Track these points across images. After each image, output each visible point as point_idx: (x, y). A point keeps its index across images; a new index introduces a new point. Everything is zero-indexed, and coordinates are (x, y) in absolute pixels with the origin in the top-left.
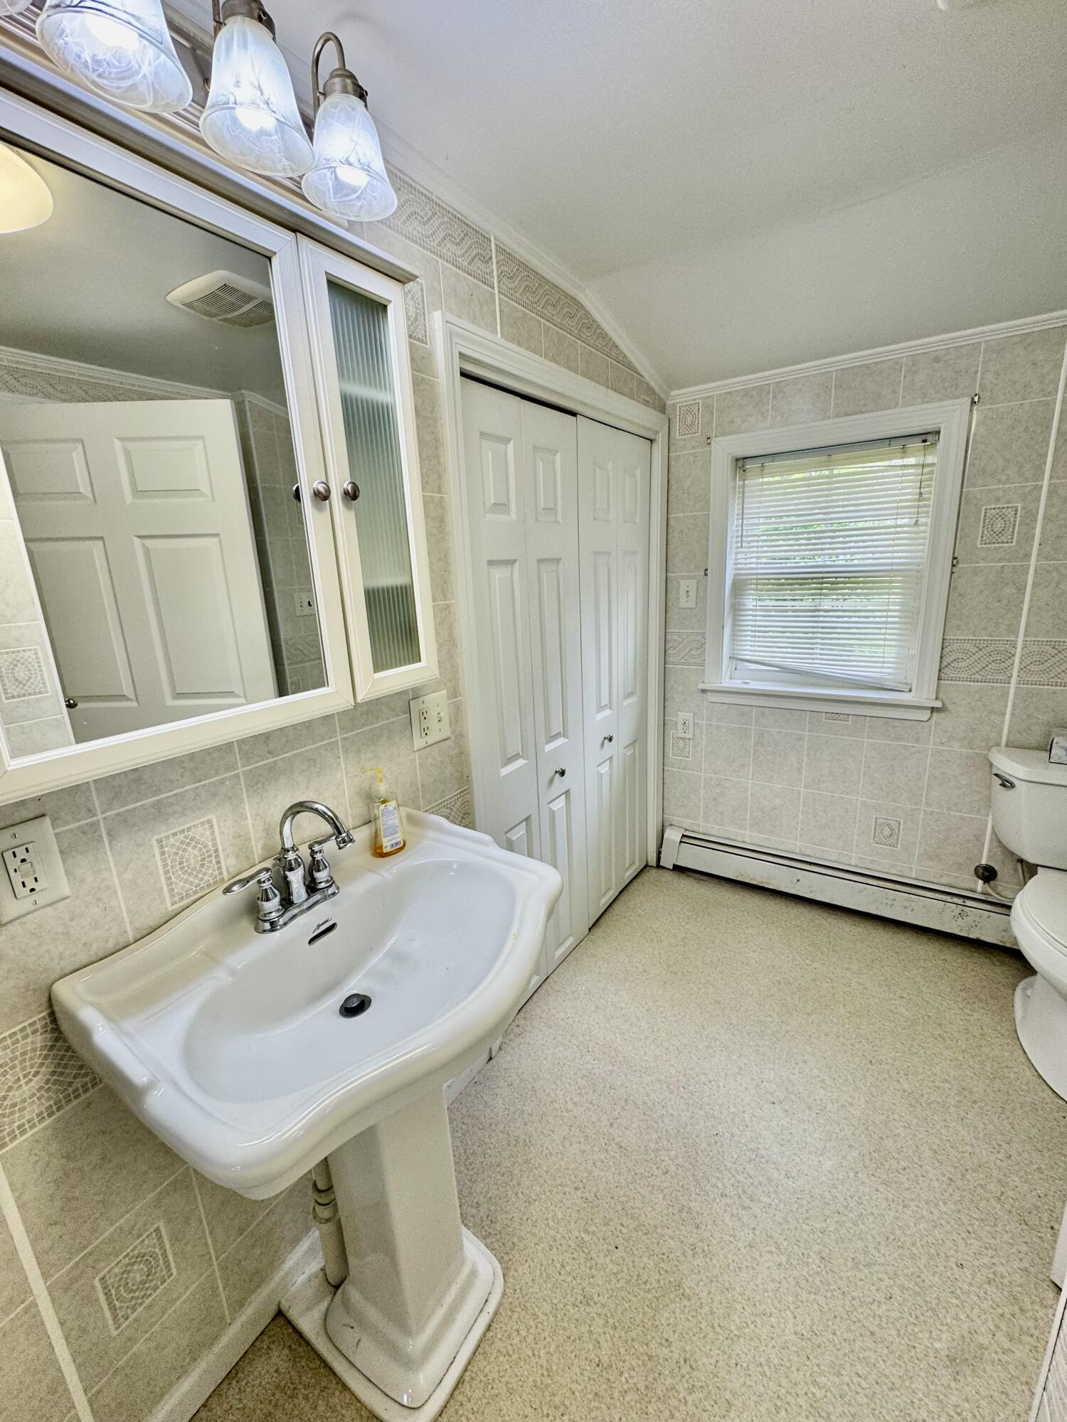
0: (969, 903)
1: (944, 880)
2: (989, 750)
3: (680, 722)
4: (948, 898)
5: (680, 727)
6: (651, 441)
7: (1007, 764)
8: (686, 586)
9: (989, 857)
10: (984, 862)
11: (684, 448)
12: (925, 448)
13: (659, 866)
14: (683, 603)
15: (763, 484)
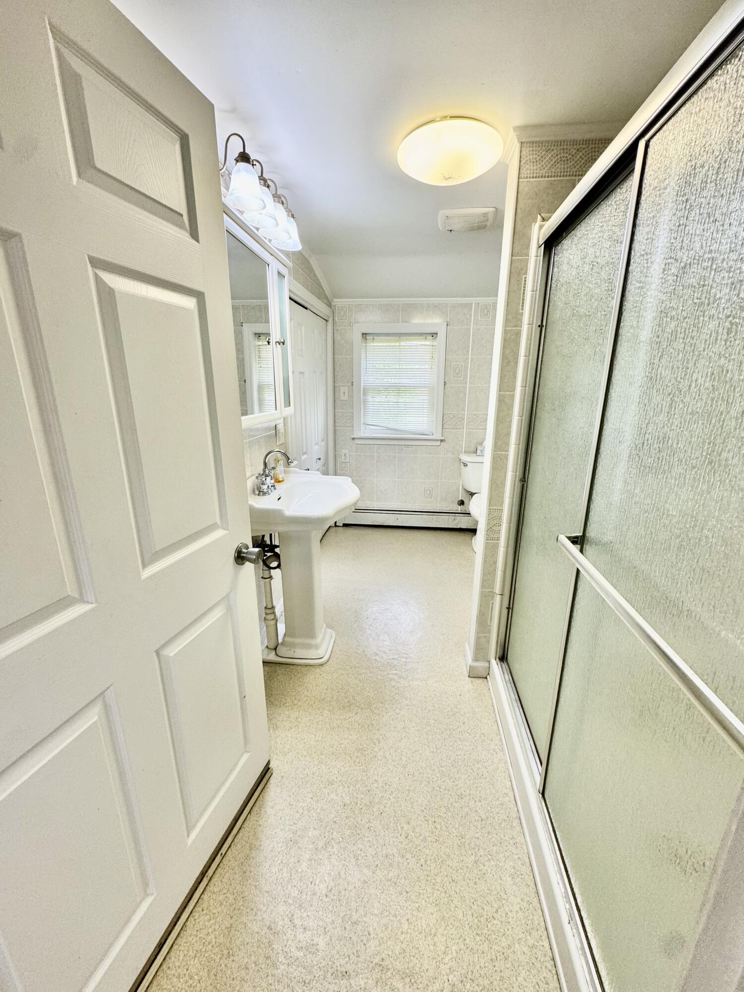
0: (456, 515)
1: (448, 509)
2: (459, 454)
3: (343, 455)
4: (450, 514)
5: (343, 457)
6: (327, 321)
7: (465, 458)
8: (344, 389)
9: (462, 496)
10: (460, 499)
11: (340, 326)
12: (433, 339)
13: (336, 526)
14: (342, 398)
15: (373, 346)
